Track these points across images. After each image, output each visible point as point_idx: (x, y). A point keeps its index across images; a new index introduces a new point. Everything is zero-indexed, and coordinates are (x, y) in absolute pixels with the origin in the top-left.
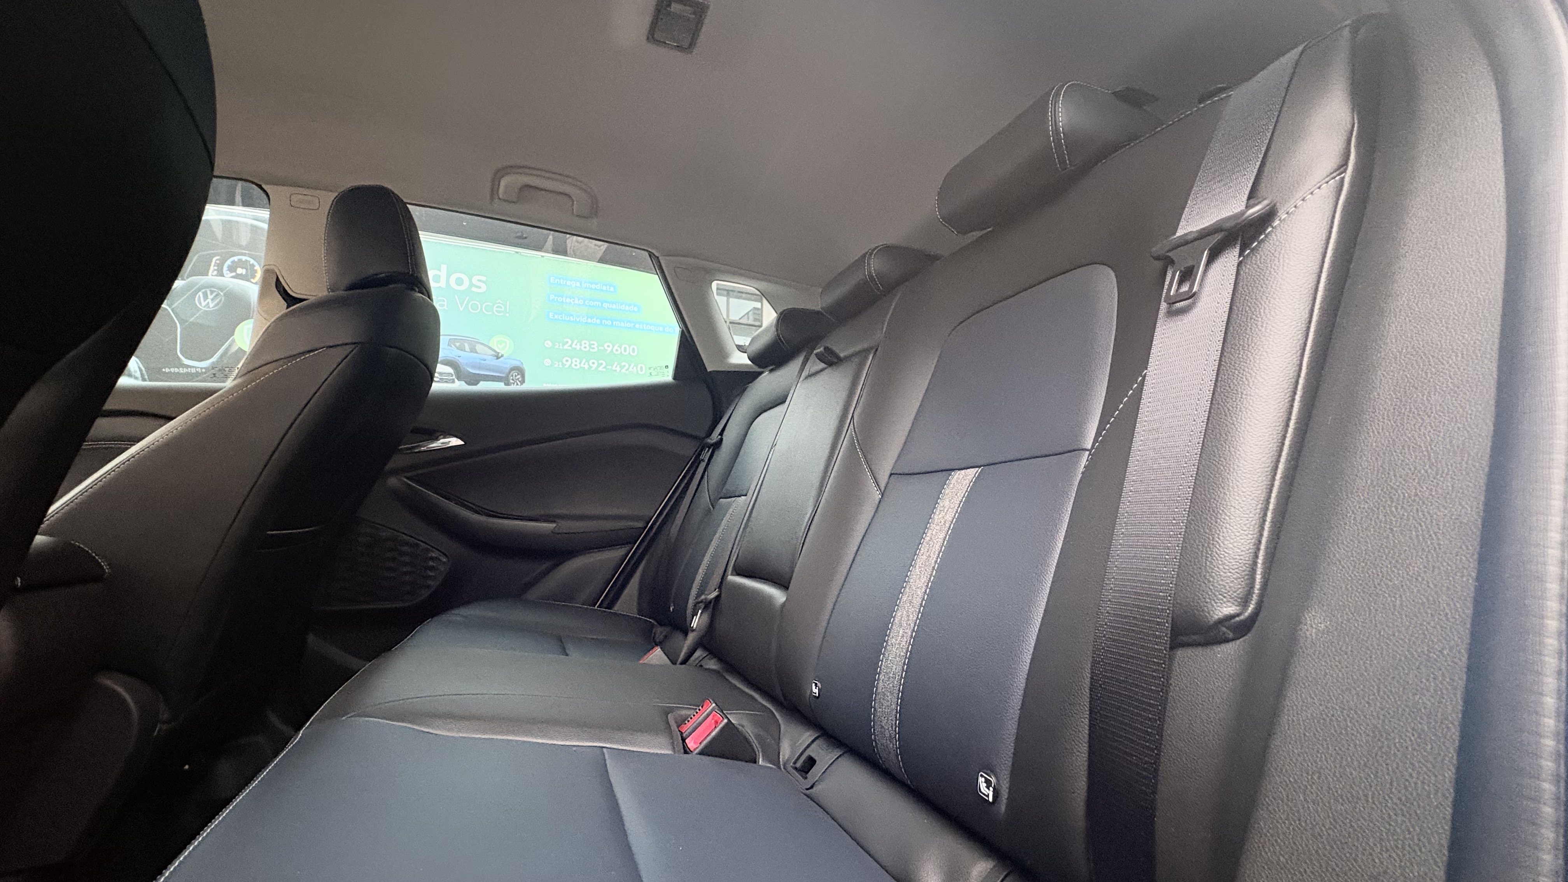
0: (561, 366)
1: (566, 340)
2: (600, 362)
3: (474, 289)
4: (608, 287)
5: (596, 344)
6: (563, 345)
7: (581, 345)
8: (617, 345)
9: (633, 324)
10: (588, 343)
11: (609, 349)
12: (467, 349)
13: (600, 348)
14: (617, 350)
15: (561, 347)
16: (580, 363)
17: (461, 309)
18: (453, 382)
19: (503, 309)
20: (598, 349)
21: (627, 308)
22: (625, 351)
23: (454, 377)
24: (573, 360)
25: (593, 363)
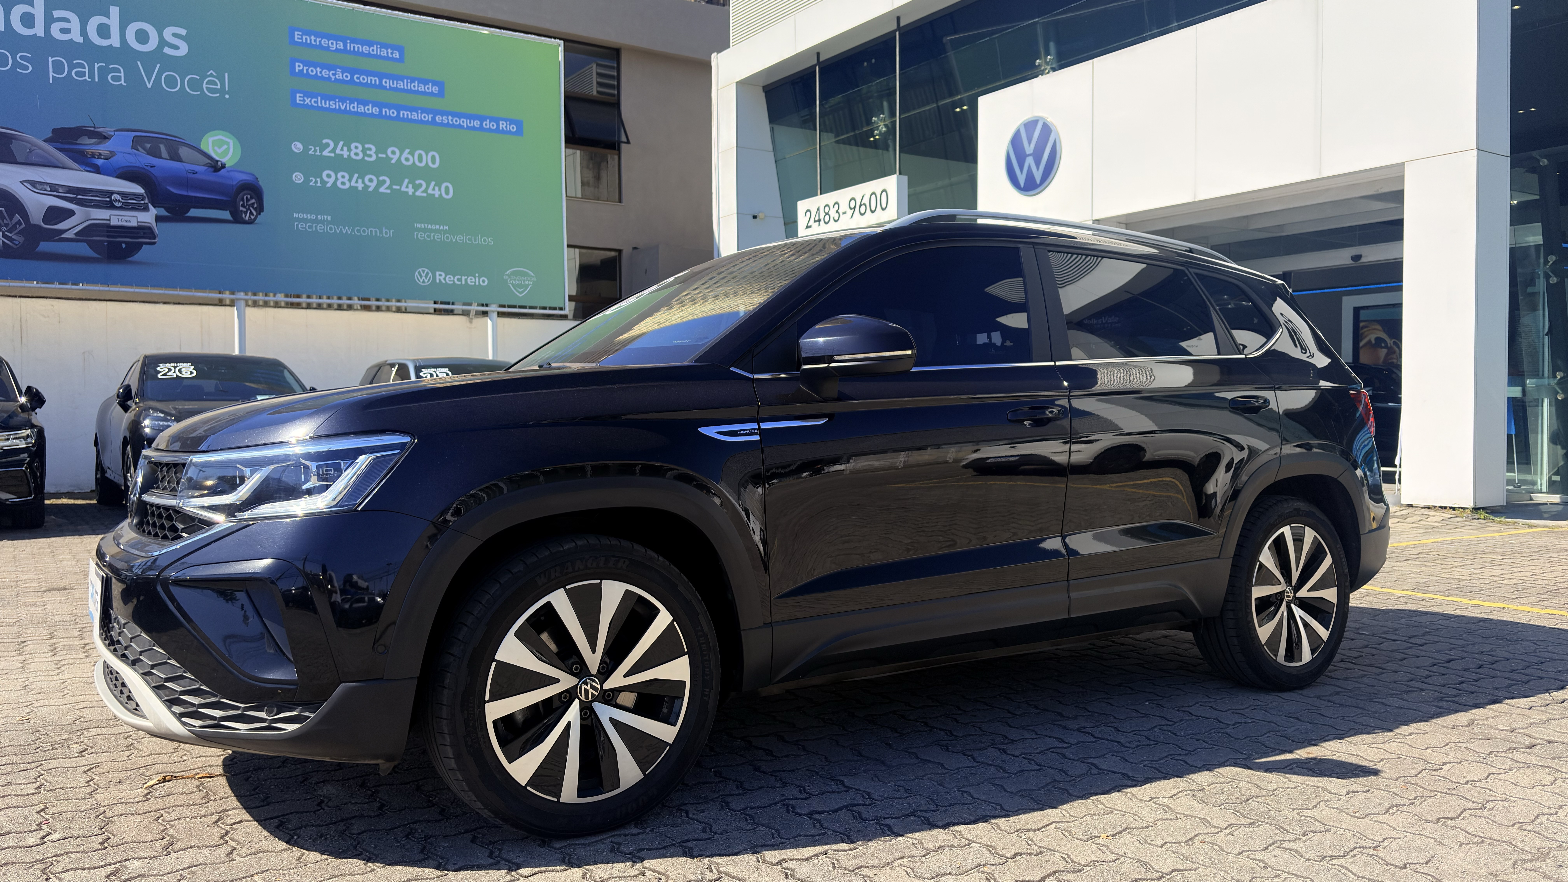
0: (319, 184)
1: (324, 141)
2: (381, 178)
3: (167, 50)
4: (390, 51)
5: (374, 148)
6: (321, 151)
7: (349, 150)
8: (407, 151)
9: (430, 116)
10: (360, 148)
11: (395, 158)
12: (164, 153)
13: (380, 155)
14: (407, 159)
15: (318, 153)
16: (350, 180)
17: (149, 86)
18: (146, 209)
19: (219, 87)
20: (377, 156)
21: (422, 88)
22: (420, 160)
23: (146, 201)
24: (340, 175)
25: (371, 180)
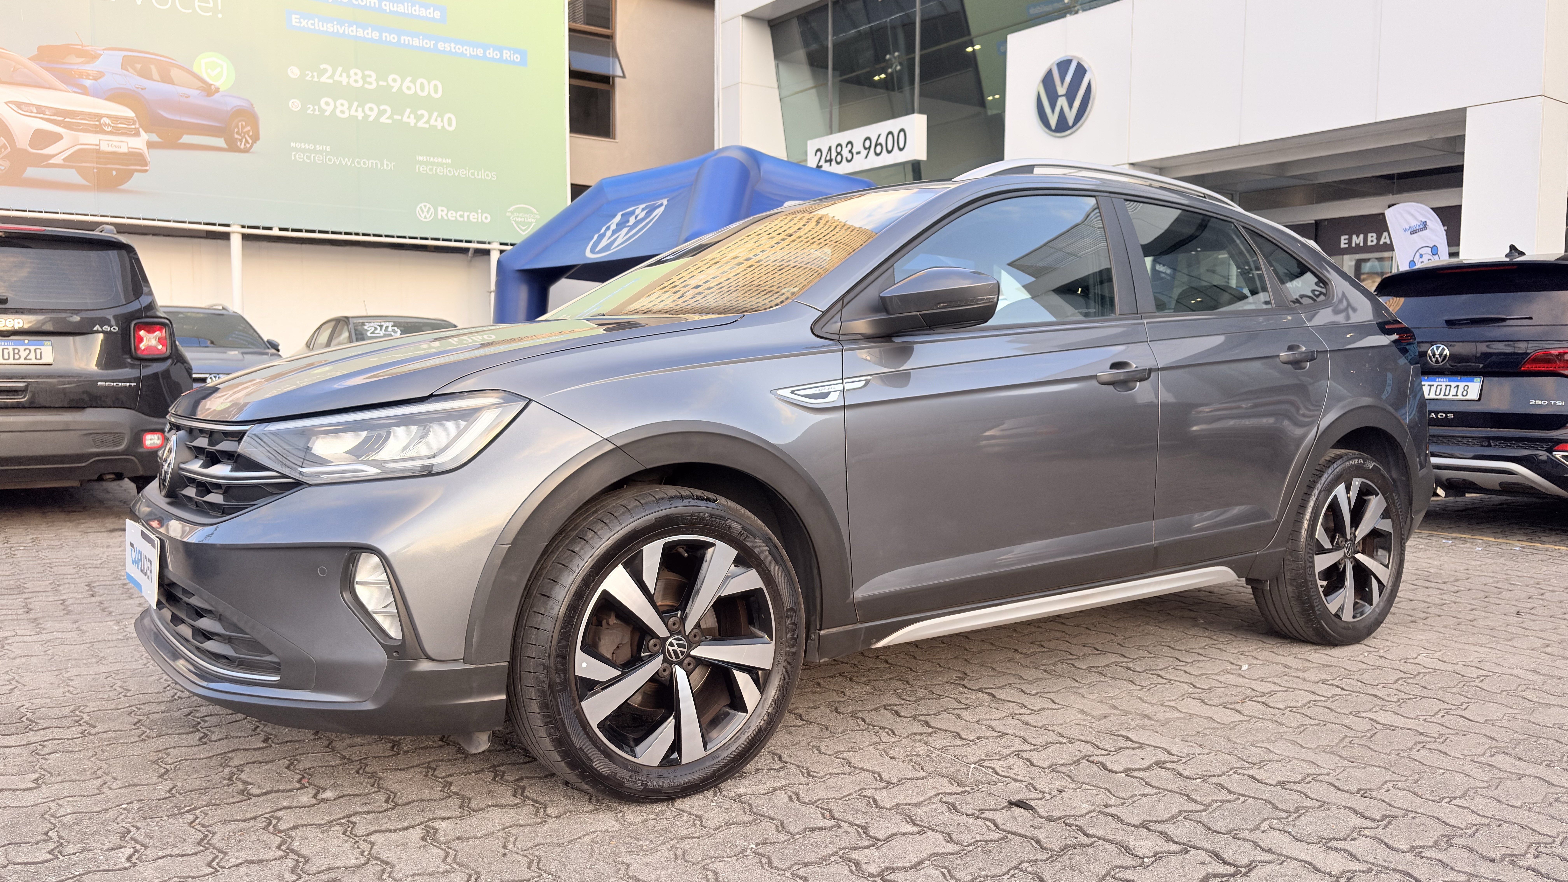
0: (317, 113)
1: (322, 67)
2: (382, 108)
5: (374, 76)
6: (319, 77)
7: (349, 76)
8: (409, 79)
9: (433, 42)
10: (360, 74)
11: (396, 86)
12: (155, 75)
13: (381, 83)
15: (316, 79)
16: (349, 108)
17: (139, 3)
18: (137, 134)
19: (211, 5)
20: (378, 83)
21: (423, 12)
22: (422, 89)
23: (137, 126)
24: (339, 102)
25: (371, 109)
